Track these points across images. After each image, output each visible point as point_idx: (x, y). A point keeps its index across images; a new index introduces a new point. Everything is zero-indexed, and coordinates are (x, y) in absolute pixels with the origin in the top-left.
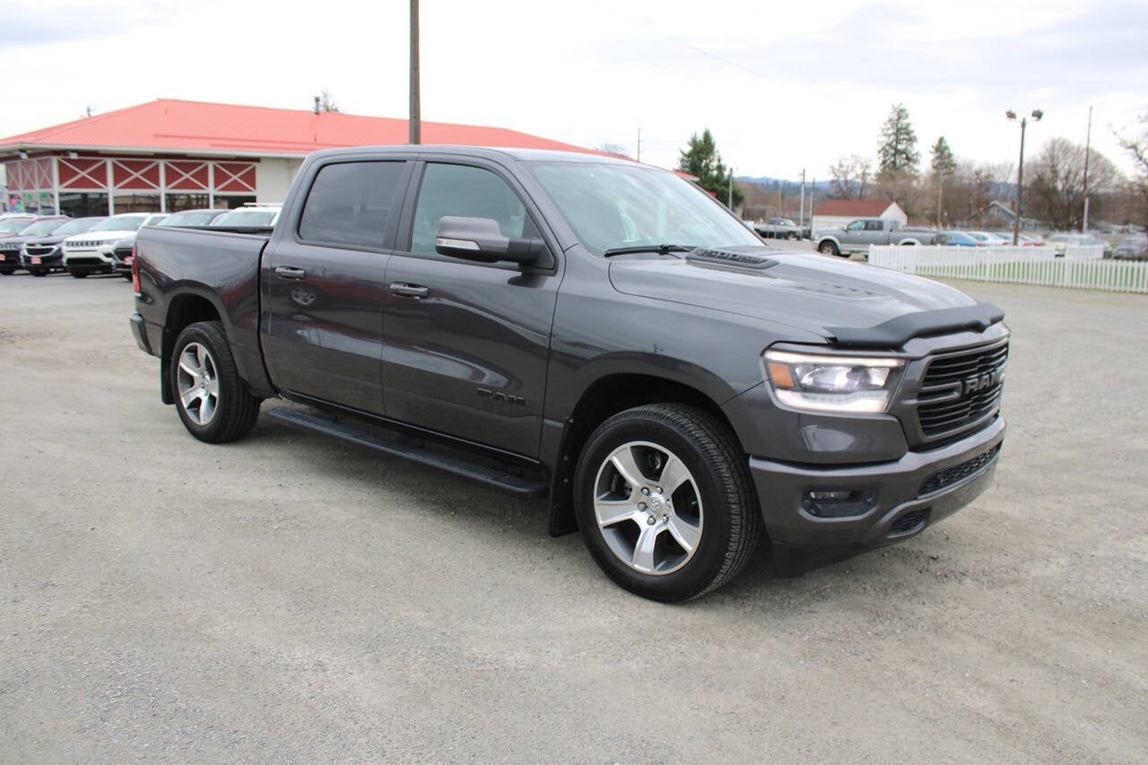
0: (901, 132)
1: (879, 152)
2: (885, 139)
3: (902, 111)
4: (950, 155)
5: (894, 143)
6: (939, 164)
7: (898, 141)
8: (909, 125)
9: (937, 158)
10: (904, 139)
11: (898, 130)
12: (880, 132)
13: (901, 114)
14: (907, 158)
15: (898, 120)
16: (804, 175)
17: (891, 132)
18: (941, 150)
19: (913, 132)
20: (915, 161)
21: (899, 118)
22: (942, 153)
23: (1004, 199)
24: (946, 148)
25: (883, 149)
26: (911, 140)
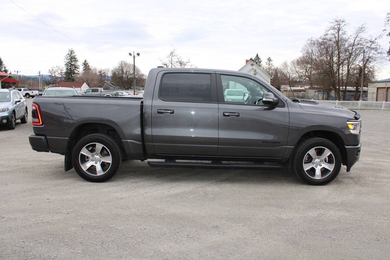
0: (72, 59)
1: (65, 65)
2: (67, 60)
3: (72, 51)
4: (89, 66)
5: (70, 62)
6: (85, 69)
7: (71, 61)
8: (75, 56)
9: (84, 67)
10: (74, 61)
11: (72, 57)
12: (65, 58)
13: (72, 52)
14: (75, 67)
15: (71, 54)
16: (40, 73)
17: (69, 58)
18: (86, 64)
19: (76, 58)
20: (78, 68)
21: (72, 53)
22: (86, 65)
23: (108, 80)
24: (87, 64)
25: (67, 64)
26: (76, 61)
